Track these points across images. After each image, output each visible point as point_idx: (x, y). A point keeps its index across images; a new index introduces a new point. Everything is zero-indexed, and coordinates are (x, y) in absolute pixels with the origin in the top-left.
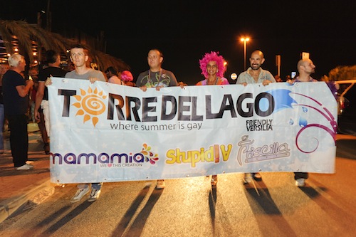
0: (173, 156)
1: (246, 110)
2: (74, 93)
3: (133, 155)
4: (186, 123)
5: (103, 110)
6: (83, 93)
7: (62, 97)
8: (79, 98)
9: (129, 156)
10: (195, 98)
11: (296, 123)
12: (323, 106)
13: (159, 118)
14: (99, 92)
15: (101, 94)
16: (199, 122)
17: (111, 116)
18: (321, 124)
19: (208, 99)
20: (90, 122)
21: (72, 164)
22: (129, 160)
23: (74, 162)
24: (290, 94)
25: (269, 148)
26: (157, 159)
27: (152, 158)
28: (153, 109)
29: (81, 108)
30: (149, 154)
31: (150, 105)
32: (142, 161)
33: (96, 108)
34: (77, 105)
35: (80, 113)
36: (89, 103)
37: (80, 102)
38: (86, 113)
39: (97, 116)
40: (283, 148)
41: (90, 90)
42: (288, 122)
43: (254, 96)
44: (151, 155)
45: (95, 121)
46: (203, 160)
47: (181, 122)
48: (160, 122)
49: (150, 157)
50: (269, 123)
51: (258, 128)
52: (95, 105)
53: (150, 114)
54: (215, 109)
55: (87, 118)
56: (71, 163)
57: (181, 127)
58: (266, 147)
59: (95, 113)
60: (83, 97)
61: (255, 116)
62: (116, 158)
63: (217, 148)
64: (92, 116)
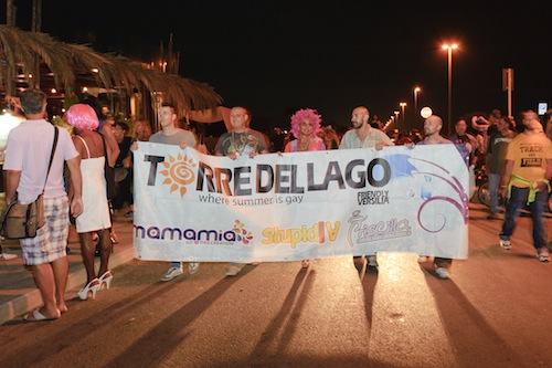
1: (357, 180)
2: (161, 159)
3: (223, 233)
4: (284, 196)
5: (192, 180)
6: (172, 159)
7: (149, 164)
8: (167, 165)
9: (219, 233)
10: (295, 167)
11: (418, 195)
12: (452, 174)
13: (254, 191)
14: (188, 159)
15: (191, 161)
16: (300, 195)
17: (200, 187)
19: (310, 167)
20: (178, 192)
21: (156, 239)
22: (219, 237)
23: (157, 237)
24: (409, 160)
25: (386, 226)
26: (251, 238)
27: (245, 236)
28: (247, 180)
29: (169, 176)
30: (242, 231)
31: (243, 175)
32: (234, 239)
33: (185, 177)
34: (165, 173)
35: (168, 181)
36: (178, 170)
37: (168, 170)
38: (173, 182)
39: (186, 186)
40: (403, 225)
41: (180, 157)
42: (408, 194)
43: (367, 164)
44: (245, 232)
45: (183, 191)
47: (279, 195)
48: (255, 195)
49: (241, 234)
50: (384, 194)
51: (371, 202)
52: (184, 174)
53: (243, 186)
54: (319, 180)
55: (174, 188)
56: (154, 237)
57: (279, 201)
58: (382, 223)
60: (171, 165)
61: (369, 187)
62: (204, 235)
63: (321, 225)
64: (180, 186)
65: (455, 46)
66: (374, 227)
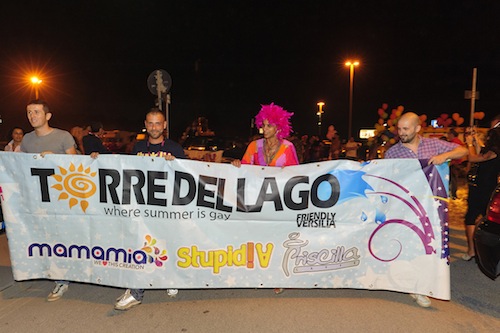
0: (186, 257)
1: (297, 199)
2: (51, 172)
3: (132, 253)
4: (207, 210)
5: (93, 191)
6: (63, 171)
7: (37, 178)
8: (59, 178)
9: (128, 253)
10: (223, 181)
11: (371, 219)
12: (411, 194)
13: (169, 202)
14: (85, 169)
15: (88, 171)
16: (227, 214)
17: (103, 199)
18: (406, 220)
19: (241, 183)
20: (78, 207)
21: (63, 257)
22: (129, 258)
23: (65, 255)
24: (363, 177)
25: (331, 254)
26: (165, 258)
27: (158, 256)
28: (162, 189)
29: (64, 191)
30: (154, 250)
31: (158, 182)
32: (144, 261)
33: (83, 189)
34: (58, 187)
35: (64, 196)
36: (73, 183)
37: (62, 183)
38: (71, 196)
39: (87, 199)
40: (350, 254)
41: (72, 168)
42: (359, 217)
43: (311, 182)
44: (157, 252)
45: (84, 205)
46: (230, 263)
47: (202, 208)
48: (170, 207)
49: (154, 256)
50: (330, 217)
51: (314, 224)
52: (82, 186)
53: (158, 195)
54: (251, 200)
55: (73, 203)
56: (61, 255)
57: (201, 215)
58: (325, 251)
59: (83, 196)
60: (64, 177)
61: (312, 208)
62: (112, 254)
63: (250, 247)
64: (79, 200)
65: (357, 64)
66: (316, 255)
